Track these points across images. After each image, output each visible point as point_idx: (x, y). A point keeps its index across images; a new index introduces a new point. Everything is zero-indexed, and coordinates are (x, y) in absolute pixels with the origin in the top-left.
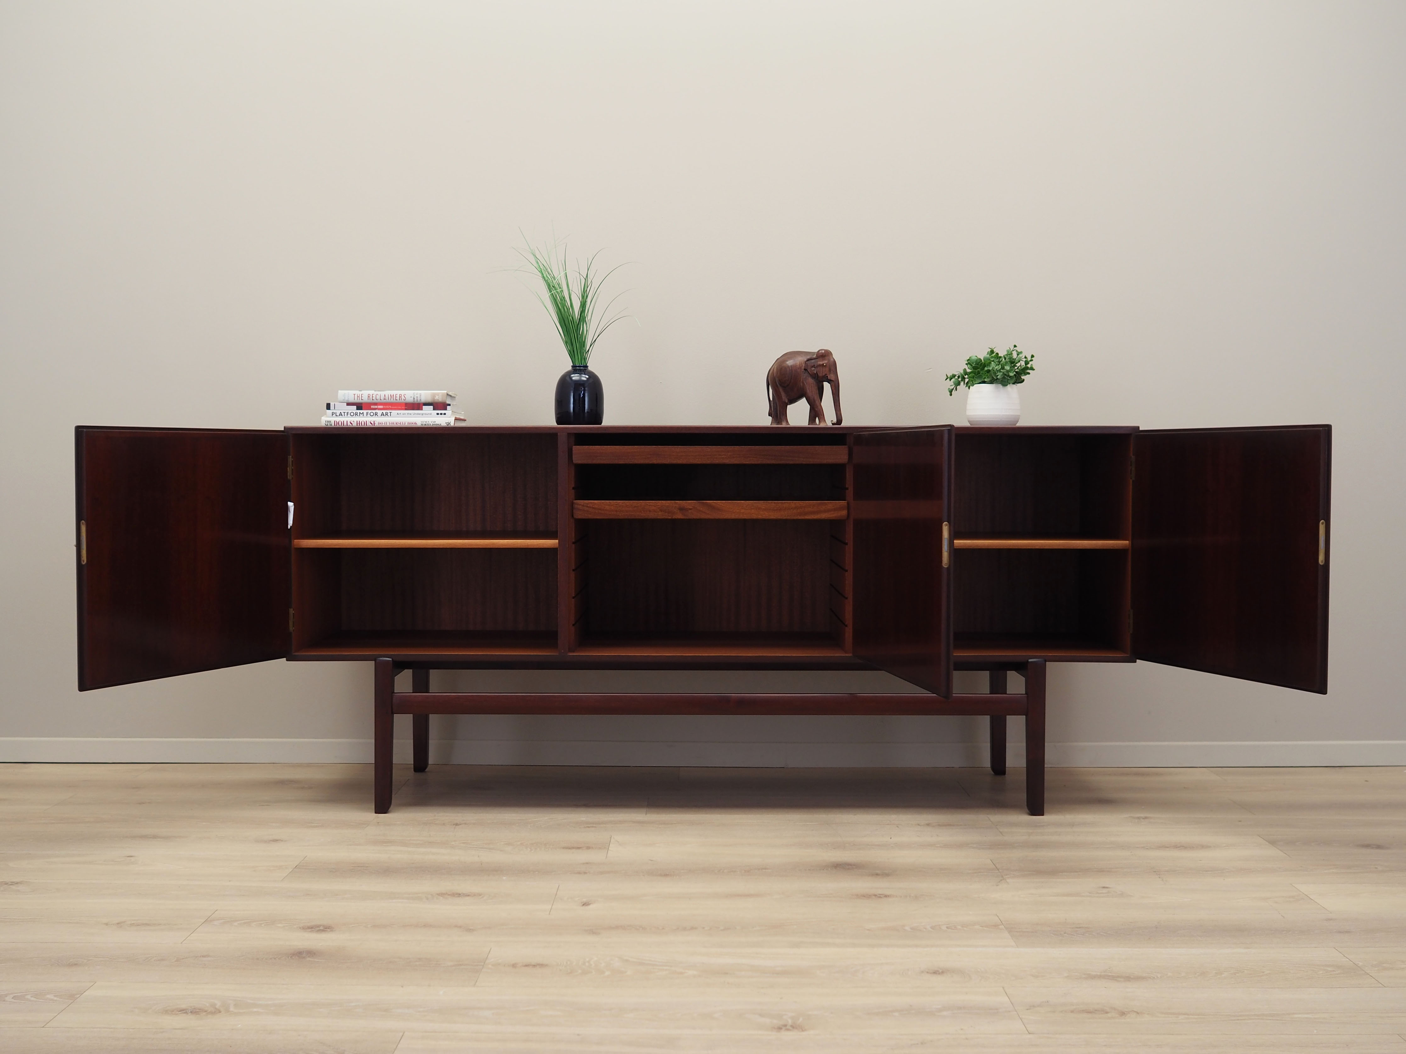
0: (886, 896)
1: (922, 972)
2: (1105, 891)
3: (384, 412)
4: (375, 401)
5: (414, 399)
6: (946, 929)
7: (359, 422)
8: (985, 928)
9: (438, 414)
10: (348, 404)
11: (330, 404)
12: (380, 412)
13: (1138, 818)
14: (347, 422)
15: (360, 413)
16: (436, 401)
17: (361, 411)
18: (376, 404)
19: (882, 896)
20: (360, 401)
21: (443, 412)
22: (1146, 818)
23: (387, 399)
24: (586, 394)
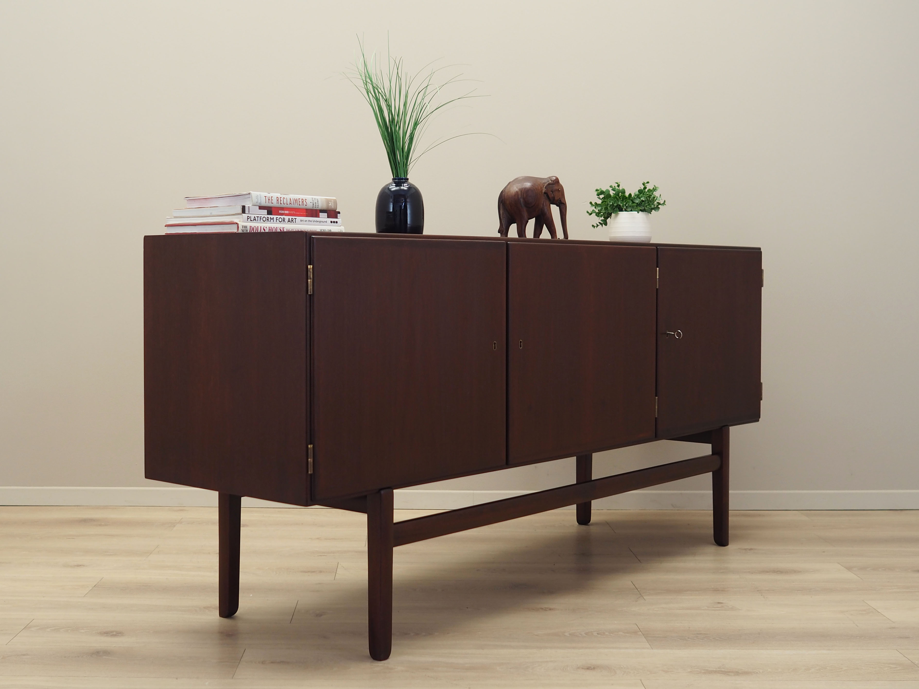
0: (550, 609)
1: (579, 668)
2: (719, 605)
3: (290, 217)
4: (283, 206)
5: (313, 205)
6: (597, 634)
7: (271, 227)
8: (627, 634)
9: (331, 222)
10: (261, 208)
11: (245, 206)
12: (287, 218)
14: (261, 227)
15: (271, 218)
16: (330, 208)
17: (272, 216)
18: (283, 209)
19: (547, 609)
20: (270, 205)
21: (335, 220)
23: (292, 204)
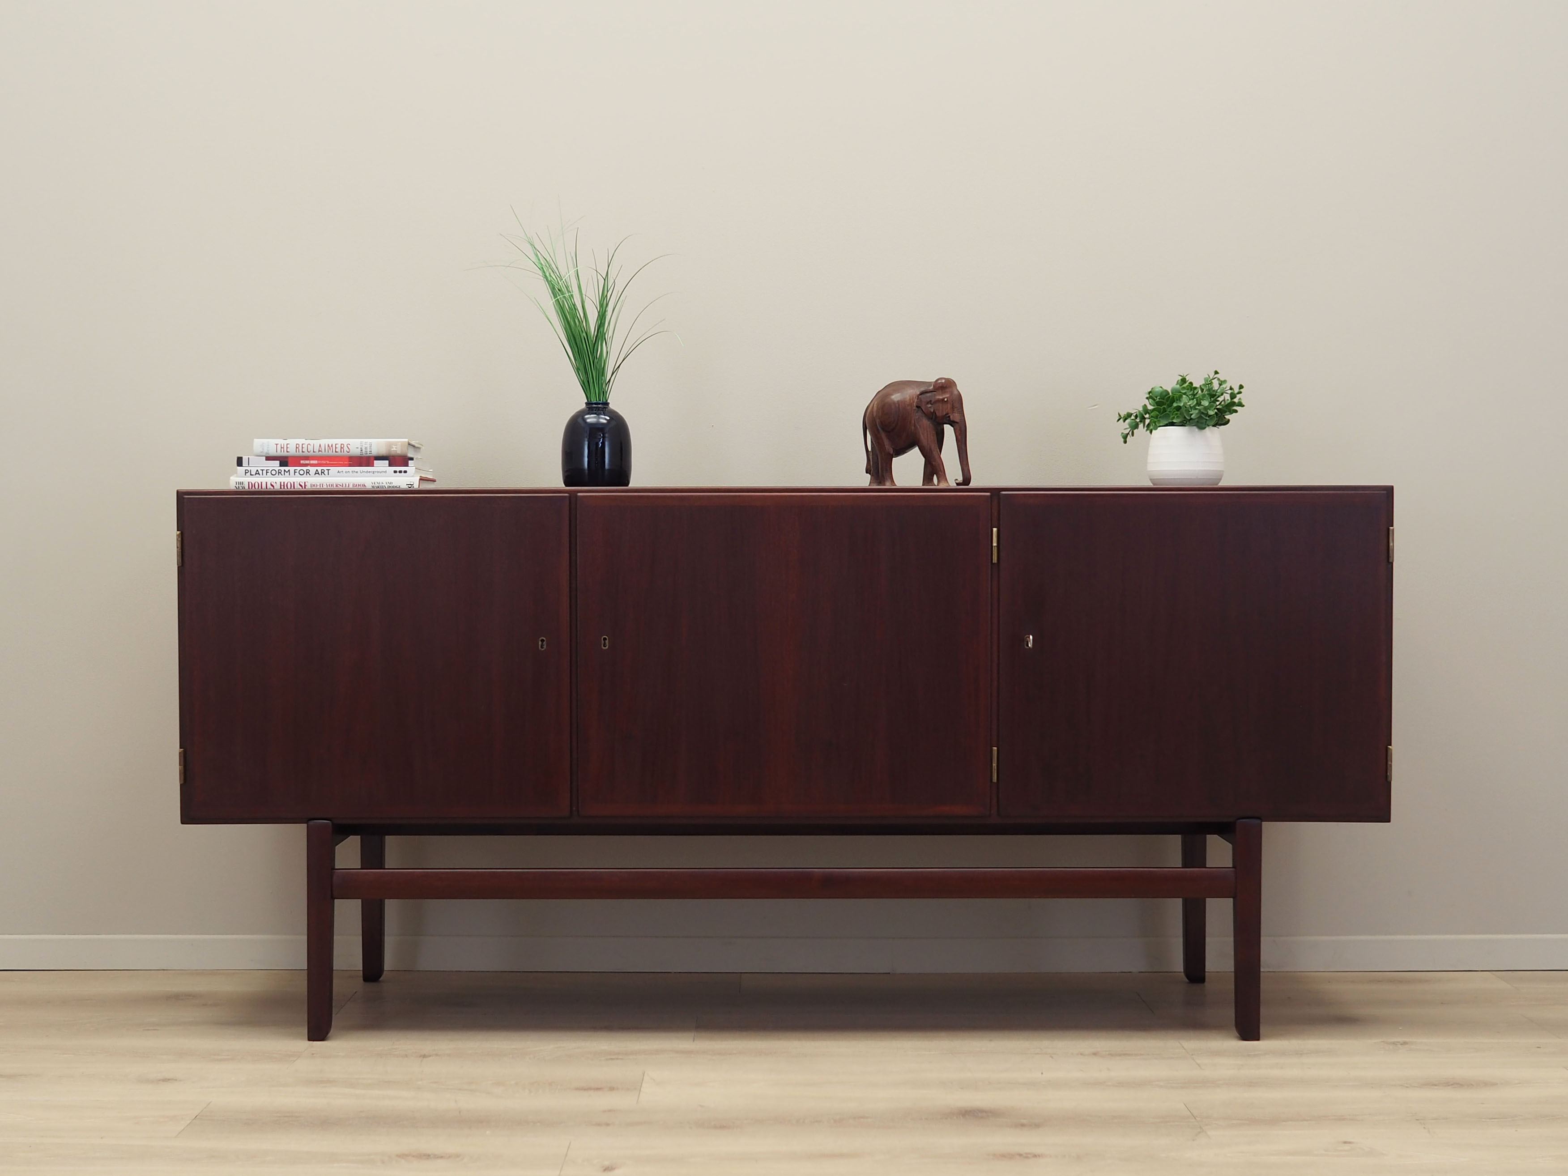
0: (1035, 1156)
2: (1347, 1147)
3: (319, 469)
4: (306, 454)
5: (361, 450)
7: (284, 483)
9: (395, 472)
10: (268, 458)
11: (242, 458)
12: (313, 470)
13: (1394, 1043)
14: (266, 483)
15: (285, 471)
16: (393, 453)
17: (287, 469)
18: (307, 458)
19: (1029, 1155)
20: (285, 454)
21: (403, 469)
22: (1405, 1043)
23: (323, 450)
24: (607, 443)
